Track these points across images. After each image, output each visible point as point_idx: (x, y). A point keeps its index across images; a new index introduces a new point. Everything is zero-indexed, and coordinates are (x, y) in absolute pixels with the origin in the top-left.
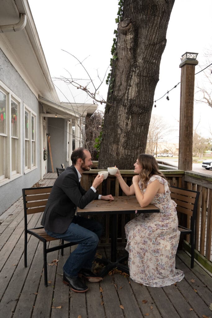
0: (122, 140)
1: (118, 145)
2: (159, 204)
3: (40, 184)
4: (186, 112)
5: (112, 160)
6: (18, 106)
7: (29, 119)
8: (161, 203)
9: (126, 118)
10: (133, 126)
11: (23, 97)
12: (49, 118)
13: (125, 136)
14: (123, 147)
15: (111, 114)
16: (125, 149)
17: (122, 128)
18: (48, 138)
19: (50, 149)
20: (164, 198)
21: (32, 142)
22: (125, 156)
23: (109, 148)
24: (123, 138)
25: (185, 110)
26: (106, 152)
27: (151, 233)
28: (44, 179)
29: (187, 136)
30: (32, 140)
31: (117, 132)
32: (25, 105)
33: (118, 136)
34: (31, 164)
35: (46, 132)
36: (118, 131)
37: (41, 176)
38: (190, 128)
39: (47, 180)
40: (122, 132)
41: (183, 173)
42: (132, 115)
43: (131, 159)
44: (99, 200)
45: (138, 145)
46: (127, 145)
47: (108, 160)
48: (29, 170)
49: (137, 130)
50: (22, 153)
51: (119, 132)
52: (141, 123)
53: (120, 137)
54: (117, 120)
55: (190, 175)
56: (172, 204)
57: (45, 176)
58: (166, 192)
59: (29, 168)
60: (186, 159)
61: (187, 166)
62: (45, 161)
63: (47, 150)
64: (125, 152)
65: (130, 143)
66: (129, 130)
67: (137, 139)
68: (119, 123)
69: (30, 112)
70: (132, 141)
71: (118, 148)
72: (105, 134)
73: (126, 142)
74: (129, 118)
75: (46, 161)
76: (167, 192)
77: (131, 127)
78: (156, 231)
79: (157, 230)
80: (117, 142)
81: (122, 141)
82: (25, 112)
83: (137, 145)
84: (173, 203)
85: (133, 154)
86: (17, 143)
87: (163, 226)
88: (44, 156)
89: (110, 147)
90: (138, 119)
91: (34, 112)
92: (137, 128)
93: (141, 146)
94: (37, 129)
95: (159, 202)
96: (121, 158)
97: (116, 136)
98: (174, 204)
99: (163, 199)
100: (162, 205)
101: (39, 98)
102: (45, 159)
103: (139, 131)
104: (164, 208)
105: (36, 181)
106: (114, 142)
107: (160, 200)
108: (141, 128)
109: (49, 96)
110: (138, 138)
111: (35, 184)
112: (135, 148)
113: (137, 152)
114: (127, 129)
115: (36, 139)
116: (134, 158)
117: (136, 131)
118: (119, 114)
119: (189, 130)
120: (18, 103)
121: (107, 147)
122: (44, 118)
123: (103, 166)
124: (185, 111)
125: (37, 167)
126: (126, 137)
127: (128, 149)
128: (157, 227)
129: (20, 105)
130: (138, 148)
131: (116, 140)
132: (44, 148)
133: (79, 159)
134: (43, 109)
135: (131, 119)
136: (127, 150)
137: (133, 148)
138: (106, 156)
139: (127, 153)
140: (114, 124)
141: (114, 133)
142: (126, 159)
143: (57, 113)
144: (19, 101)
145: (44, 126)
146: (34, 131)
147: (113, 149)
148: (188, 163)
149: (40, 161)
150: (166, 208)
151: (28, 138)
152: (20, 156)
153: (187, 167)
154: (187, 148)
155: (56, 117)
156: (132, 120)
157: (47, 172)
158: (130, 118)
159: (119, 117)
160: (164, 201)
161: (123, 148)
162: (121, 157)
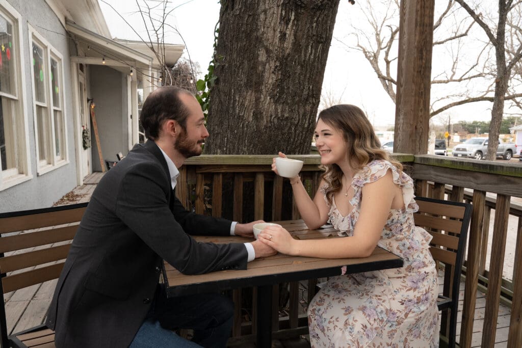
0: (270, 79)
1: (258, 91)
2: (389, 238)
3: (75, 194)
4: (419, 13)
5: (243, 132)
6: (13, 27)
7: (44, 62)
8: (393, 236)
9: (282, 18)
10: (297, 43)
11: (26, 9)
12: (91, 67)
13: (276, 67)
14: (272, 97)
15: (241, 9)
16: (276, 102)
17: (271, 48)
18: (90, 106)
19: (95, 128)
20: (403, 220)
21: (55, 111)
22: (276, 121)
23: (235, 101)
24: (273, 73)
25: (419, 7)
26: (228, 111)
27: (393, 328)
28: (84, 184)
29: (420, 72)
30: (53, 108)
31: (258, 58)
32: (31, 30)
33: (260, 68)
34: (53, 156)
35: (86, 96)
36: (258, 55)
37: (78, 179)
38: (426, 53)
39: (90, 186)
40: (269, 56)
41: (411, 160)
42: (296, 11)
43: (290, 128)
44: (233, 236)
45: (307, 93)
46: (282, 92)
47: (232, 131)
48: (50, 168)
49: (308, 55)
50: (30, 131)
51: (263, 57)
52: (317, 36)
53: (263, 72)
54: (257, 25)
55: (432, 163)
56: (420, 237)
57: (87, 180)
58: (406, 206)
59: (50, 164)
60: (416, 128)
61: (418, 144)
62: (87, 150)
63: (90, 130)
64: (276, 109)
65: (289, 88)
66: (288, 51)
67: (305, 76)
68: (263, 34)
69: (46, 47)
70: (293, 80)
71: (258, 100)
72: (223, 67)
73: (279, 84)
74: (289, 20)
75: (89, 150)
76: (410, 206)
77: (294, 44)
78: (406, 320)
79: (406, 315)
80: (255, 83)
81: (270, 81)
82: (33, 44)
83: (305, 92)
84: (423, 234)
85: (295, 116)
86: (16, 110)
87: (419, 301)
88: (84, 141)
89: (237, 99)
90: (312, 23)
91: (56, 49)
92: (307, 47)
93: (313, 97)
94: (66, 88)
95: (388, 232)
96: (266, 127)
97: (254, 68)
98: (425, 236)
99: (399, 225)
100: (397, 240)
101: (66, 23)
102: (85, 148)
103: (312, 57)
104: (402, 248)
105: (68, 190)
106: (248, 85)
107: (393, 227)
108: (316, 49)
109: (87, 22)
110: (308, 75)
111: (64, 194)
112: (300, 101)
113: (305, 110)
114: (283, 50)
115: (64, 106)
116: (296, 126)
117: (305, 56)
118: (263, 8)
119: (424, 57)
120: (14, 22)
121: (230, 99)
122: (81, 67)
123: (220, 147)
124: (417, 11)
125: (68, 161)
126: (279, 70)
127: (283, 103)
128: (406, 307)
129: (18, 26)
130: (307, 100)
131: (254, 79)
132: (83, 127)
133: (170, 121)
134: (76, 48)
135: (294, 20)
136: (281, 106)
137: (297, 99)
138: (226, 123)
139: (282, 111)
140: (248, 36)
141: (250, 61)
142: (279, 128)
143: (105, 56)
144: (16, 17)
145: (80, 85)
146: (58, 90)
147: (247, 103)
148: (421, 137)
149: (76, 150)
150: (409, 248)
151: (44, 102)
152: (25, 138)
153: (417, 147)
154: (419, 102)
155: (104, 62)
156: (297, 25)
157: (91, 172)
158: (293, 18)
159: (262, 16)
160: (401, 230)
161: (272, 100)
162: (267, 122)
